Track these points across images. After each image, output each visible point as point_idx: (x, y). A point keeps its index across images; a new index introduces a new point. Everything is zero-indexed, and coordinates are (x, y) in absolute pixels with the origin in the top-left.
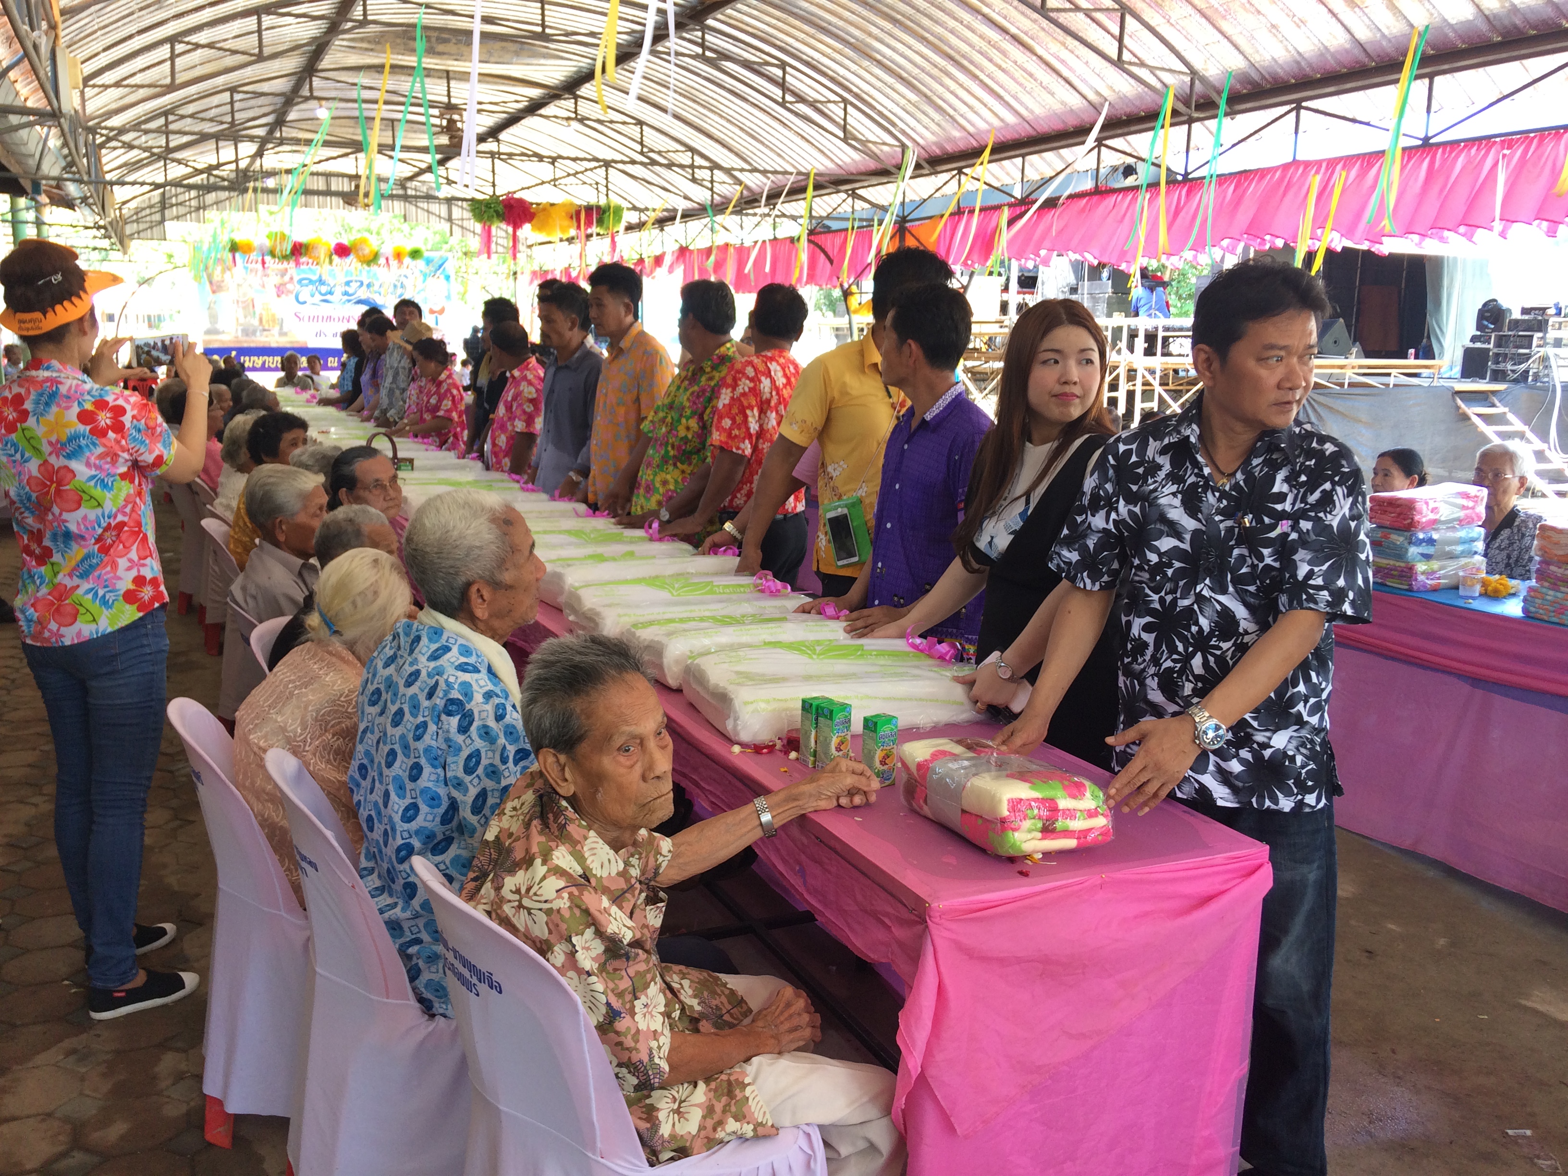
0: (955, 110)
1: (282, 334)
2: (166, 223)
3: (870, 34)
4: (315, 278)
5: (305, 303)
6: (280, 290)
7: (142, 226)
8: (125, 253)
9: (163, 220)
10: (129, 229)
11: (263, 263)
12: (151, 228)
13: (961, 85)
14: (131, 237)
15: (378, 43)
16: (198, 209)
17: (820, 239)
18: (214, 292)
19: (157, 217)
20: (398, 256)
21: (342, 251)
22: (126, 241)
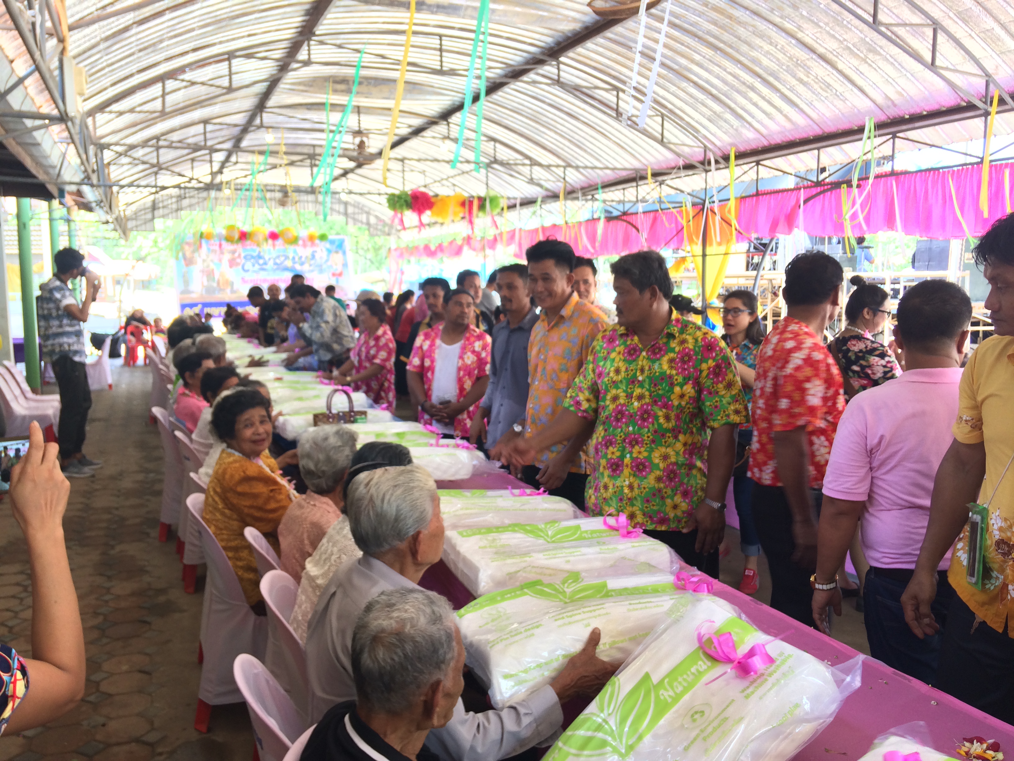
0: (753, 117)
1: (233, 291)
2: (156, 221)
3: (693, 61)
4: (255, 254)
5: (248, 271)
6: (232, 263)
7: (139, 223)
8: (127, 240)
9: (153, 218)
10: (130, 224)
11: (220, 245)
12: (145, 223)
13: (763, 98)
14: (132, 230)
15: (311, 86)
16: (177, 210)
18: (187, 265)
19: (149, 216)
20: (311, 238)
21: (274, 236)
22: (128, 232)
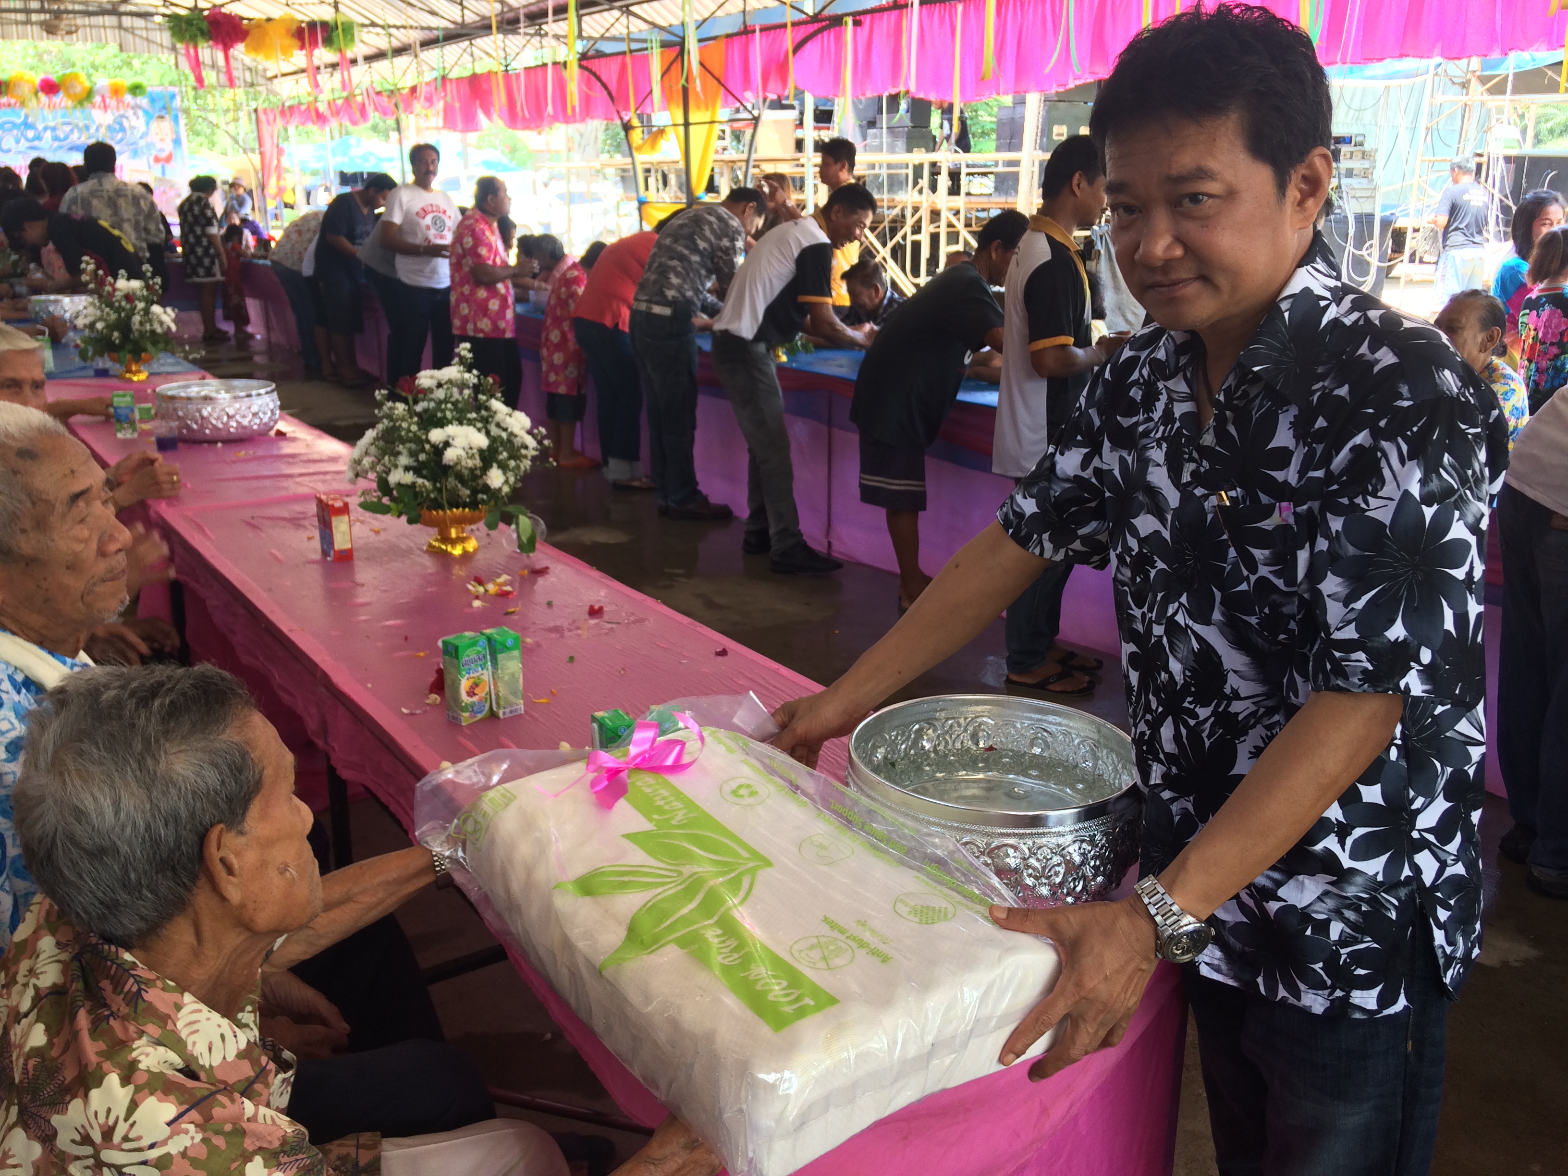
5: (8, 151)
17: (595, 65)
20: (116, 92)
21: (49, 87)
